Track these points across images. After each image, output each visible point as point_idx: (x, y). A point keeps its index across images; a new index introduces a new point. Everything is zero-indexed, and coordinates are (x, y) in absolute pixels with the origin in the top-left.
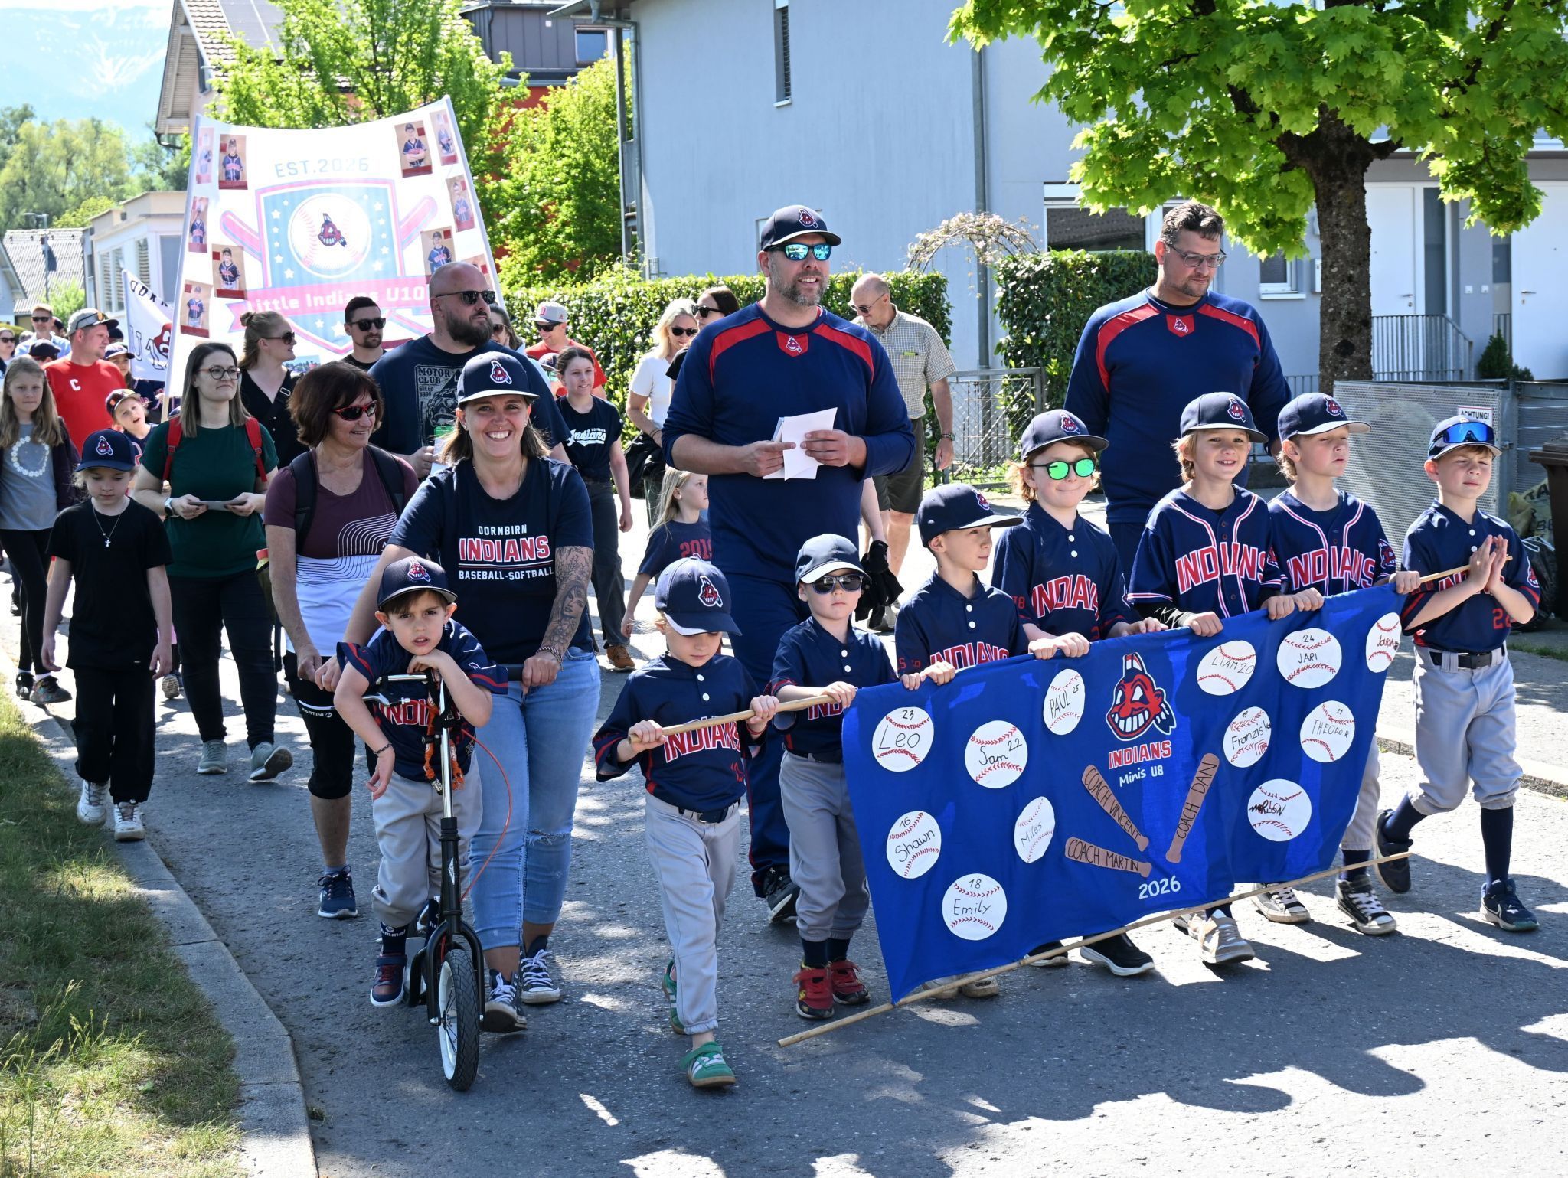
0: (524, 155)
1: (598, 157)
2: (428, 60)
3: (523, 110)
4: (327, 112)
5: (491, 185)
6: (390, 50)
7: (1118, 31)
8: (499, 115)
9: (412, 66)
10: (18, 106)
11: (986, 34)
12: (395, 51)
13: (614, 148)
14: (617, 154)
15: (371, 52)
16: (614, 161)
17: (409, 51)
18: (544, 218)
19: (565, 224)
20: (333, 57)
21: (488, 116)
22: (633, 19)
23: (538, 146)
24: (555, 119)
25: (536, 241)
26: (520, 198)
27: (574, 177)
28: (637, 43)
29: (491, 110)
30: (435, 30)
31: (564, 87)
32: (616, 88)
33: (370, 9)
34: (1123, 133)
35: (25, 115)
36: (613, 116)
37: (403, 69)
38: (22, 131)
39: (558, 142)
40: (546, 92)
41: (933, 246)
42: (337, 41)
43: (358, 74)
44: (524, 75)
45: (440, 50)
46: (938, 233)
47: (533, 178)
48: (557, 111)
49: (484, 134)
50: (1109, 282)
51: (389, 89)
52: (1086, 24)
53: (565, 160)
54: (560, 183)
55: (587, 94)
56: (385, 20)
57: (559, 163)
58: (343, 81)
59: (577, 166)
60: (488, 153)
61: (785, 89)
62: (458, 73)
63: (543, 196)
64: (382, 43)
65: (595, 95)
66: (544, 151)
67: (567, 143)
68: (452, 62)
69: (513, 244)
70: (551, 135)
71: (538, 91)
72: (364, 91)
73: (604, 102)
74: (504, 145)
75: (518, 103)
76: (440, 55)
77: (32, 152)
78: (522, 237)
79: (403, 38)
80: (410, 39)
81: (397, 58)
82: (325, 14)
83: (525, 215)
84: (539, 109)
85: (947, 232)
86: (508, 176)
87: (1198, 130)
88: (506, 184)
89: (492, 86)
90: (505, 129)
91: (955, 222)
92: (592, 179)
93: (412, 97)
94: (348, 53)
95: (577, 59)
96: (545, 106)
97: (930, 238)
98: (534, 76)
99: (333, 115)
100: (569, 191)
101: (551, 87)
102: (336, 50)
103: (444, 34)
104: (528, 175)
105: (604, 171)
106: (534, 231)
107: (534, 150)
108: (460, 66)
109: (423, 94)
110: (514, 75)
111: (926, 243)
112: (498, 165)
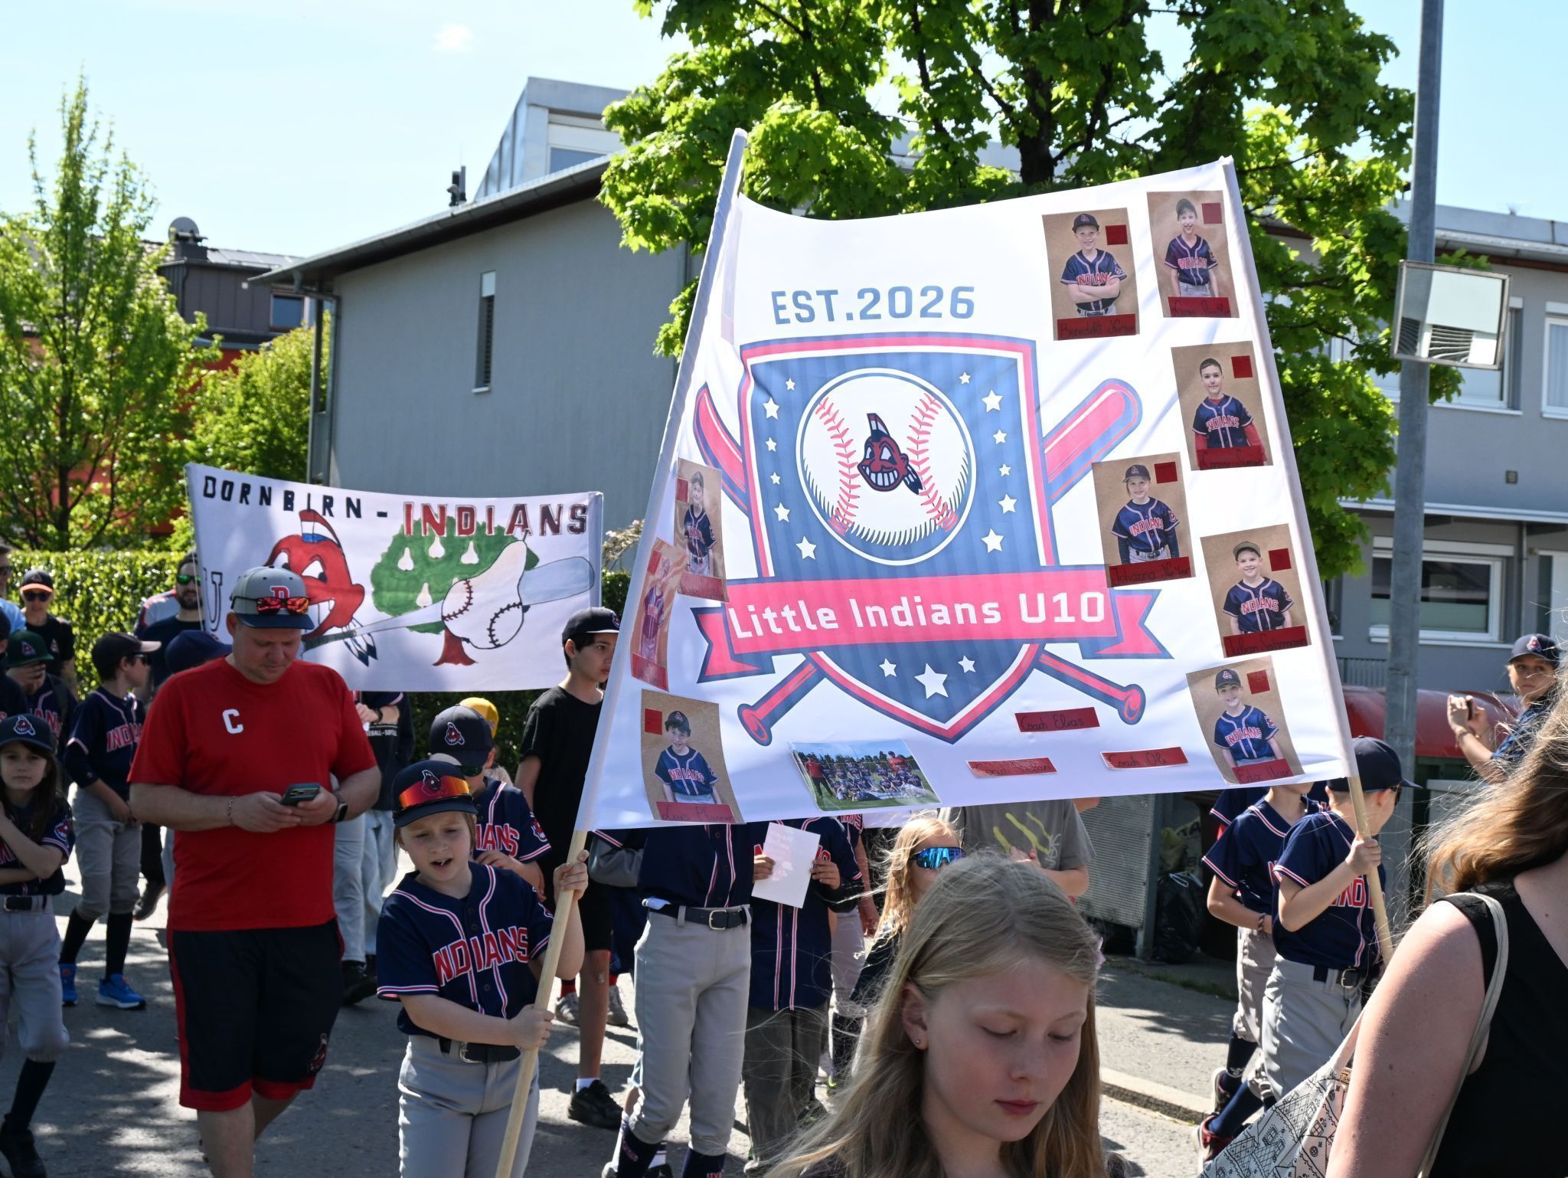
0: (209, 417)
1: (287, 425)
2: (119, 313)
3: (213, 372)
4: (8, 357)
5: (174, 444)
6: (81, 301)
8: (187, 374)
9: (101, 319)
12: (87, 302)
13: (305, 417)
14: (306, 424)
15: (60, 301)
16: (303, 431)
17: (100, 304)
20: (21, 303)
21: (176, 375)
22: (336, 293)
23: (225, 409)
24: (244, 383)
27: (260, 443)
28: (337, 317)
29: (180, 370)
30: (130, 284)
31: (257, 352)
32: (312, 357)
33: (64, 258)
36: (306, 386)
37: (92, 321)
39: (246, 406)
40: (239, 356)
41: (623, 545)
42: (26, 287)
43: (46, 322)
44: (217, 338)
45: (134, 306)
46: (629, 532)
47: (217, 441)
48: (248, 376)
49: (171, 392)
51: (76, 340)
53: (252, 425)
54: (245, 448)
55: (281, 361)
56: (79, 271)
57: (246, 428)
58: (26, 325)
59: (264, 432)
60: (173, 411)
61: (484, 376)
62: (150, 330)
64: (73, 293)
65: (289, 363)
66: (231, 414)
67: (256, 409)
68: (144, 318)
70: (239, 399)
71: (231, 354)
72: (50, 339)
73: (297, 371)
74: (189, 405)
75: (209, 365)
76: (133, 310)
79: (96, 289)
80: (102, 291)
81: (88, 309)
82: (17, 259)
84: (230, 372)
85: (638, 532)
86: (192, 437)
88: (188, 443)
89: (184, 345)
90: (193, 390)
92: (279, 446)
93: (100, 349)
94: (36, 299)
95: (271, 323)
96: (236, 370)
97: (620, 537)
98: (228, 337)
99: (14, 361)
100: (254, 457)
101: (244, 352)
102: (25, 296)
103: (139, 290)
104: (212, 437)
105: (291, 439)
107: (220, 412)
108: (152, 322)
109: (111, 348)
110: (208, 335)
111: (615, 541)
112: (182, 425)
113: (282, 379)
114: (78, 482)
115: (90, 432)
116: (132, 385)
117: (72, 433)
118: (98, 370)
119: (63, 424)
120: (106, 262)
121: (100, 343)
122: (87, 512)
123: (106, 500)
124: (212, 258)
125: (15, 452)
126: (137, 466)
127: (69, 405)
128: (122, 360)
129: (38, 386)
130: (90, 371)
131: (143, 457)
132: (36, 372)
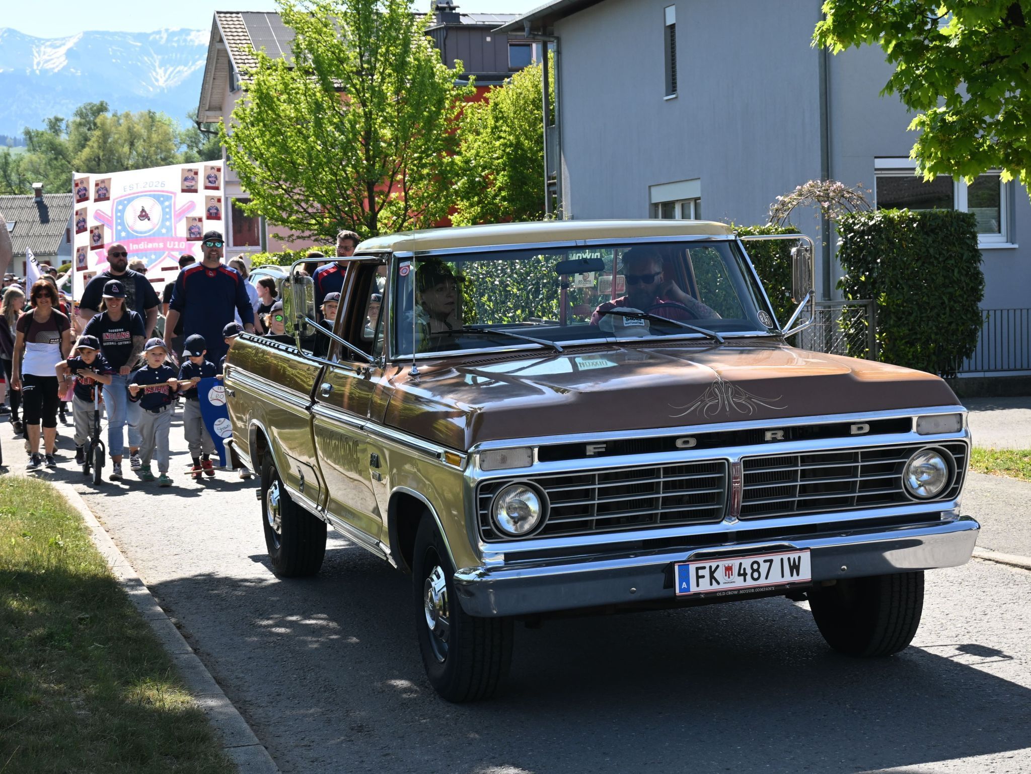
0: (471, 137)
1: (527, 138)
2: (401, 66)
3: (470, 104)
4: (325, 105)
5: (447, 160)
6: (373, 59)
7: (946, 39)
8: (453, 107)
9: (389, 71)
10: (96, 102)
11: (842, 42)
12: (377, 60)
13: (539, 131)
14: (542, 136)
15: (358, 60)
16: (539, 141)
17: (387, 60)
18: (486, 183)
19: (500, 189)
20: (330, 65)
21: (444, 108)
22: (555, 35)
23: (482, 130)
24: (494, 110)
25: (479, 203)
26: (467, 169)
27: (508, 154)
28: (558, 53)
29: (447, 104)
30: (406, 44)
31: (501, 87)
32: (542, 85)
33: (358, 29)
34: (949, 119)
35: (102, 108)
36: (538, 108)
37: (382, 74)
38: (98, 121)
39: (496, 127)
40: (488, 90)
41: (790, 205)
42: (333, 53)
43: (349, 78)
44: (472, 77)
45: (410, 59)
46: (794, 196)
47: (477, 154)
48: (496, 104)
49: (442, 121)
50: (927, 233)
51: (372, 88)
52: (920, 34)
53: (502, 140)
54: (498, 158)
55: (519, 91)
56: (370, 37)
57: (497, 143)
58: (337, 83)
59: (510, 146)
60: (444, 135)
61: (672, 86)
62: (423, 76)
63: (484, 168)
64: (367, 54)
65: (525, 92)
66: (485, 134)
67: (504, 128)
68: (419, 67)
69: (461, 204)
70: (491, 122)
71: (484, 89)
72: (353, 90)
73: (531, 97)
74: (456, 130)
75: (467, 99)
76: (410, 63)
77: (105, 136)
78: (468, 199)
79: (383, 50)
80: (387, 50)
81: (378, 65)
82: (325, 33)
83: (472, 182)
84: (482, 103)
85: (800, 195)
86: (459, 153)
87: (1009, 116)
88: (457, 159)
89: (448, 85)
90: (457, 118)
91: (806, 186)
92: (522, 155)
93: (389, 94)
94: (341, 61)
95: (510, 66)
96: (487, 101)
97: (787, 200)
98: (479, 78)
99: (329, 108)
100: (504, 164)
101: (492, 87)
102: (333, 60)
103: (413, 47)
104: (473, 152)
105: (531, 149)
106: (478, 195)
107: (478, 133)
108: (425, 71)
109: (397, 92)
110: (465, 77)
111: (783, 204)
112: (451, 144)
113: (520, 106)
114: (382, 193)
115: (387, 156)
116: (414, 118)
117: (374, 157)
118: (389, 110)
119: (367, 151)
120: (388, 29)
121: (389, 89)
122: (389, 215)
123: (402, 204)
124: (464, 21)
125: (335, 174)
126: (422, 177)
127: (370, 136)
128: (406, 101)
129: (348, 125)
130: (383, 110)
131: (425, 171)
132: (346, 113)
